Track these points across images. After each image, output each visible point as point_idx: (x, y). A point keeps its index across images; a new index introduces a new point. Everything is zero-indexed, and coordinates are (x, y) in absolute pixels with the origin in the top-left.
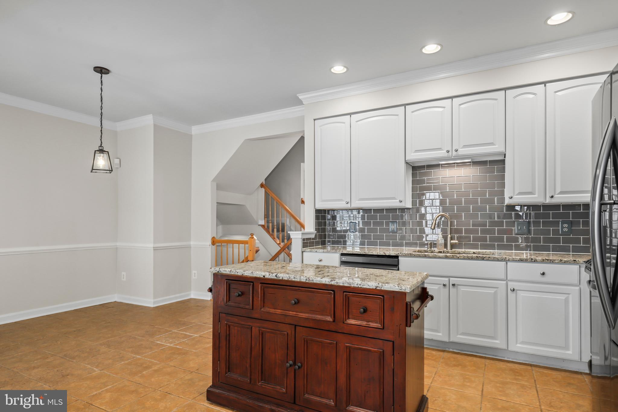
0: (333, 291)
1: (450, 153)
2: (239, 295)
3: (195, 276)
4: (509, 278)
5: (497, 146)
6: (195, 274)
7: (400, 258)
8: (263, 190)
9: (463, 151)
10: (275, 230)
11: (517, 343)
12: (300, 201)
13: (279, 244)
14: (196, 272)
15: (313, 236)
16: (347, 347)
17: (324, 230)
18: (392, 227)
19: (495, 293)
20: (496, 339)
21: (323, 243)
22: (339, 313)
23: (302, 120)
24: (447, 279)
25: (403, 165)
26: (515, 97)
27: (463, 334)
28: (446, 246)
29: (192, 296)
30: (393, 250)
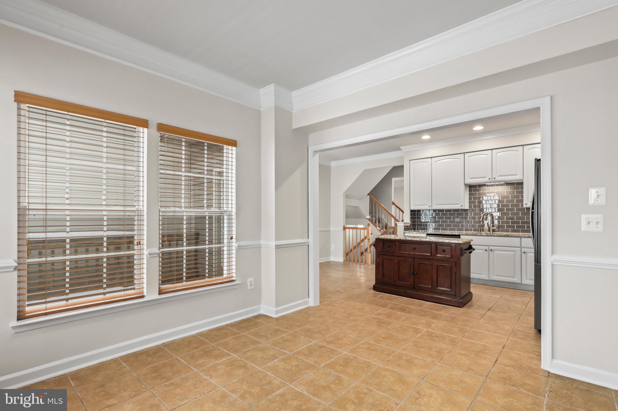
0: (431, 244)
1: (491, 180)
2: (388, 247)
3: (333, 248)
4: (522, 246)
5: (518, 176)
6: (333, 247)
7: (461, 236)
8: (369, 196)
9: (498, 179)
10: (377, 222)
11: (526, 280)
12: (392, 203)
13: (380, 231)
14: (333, 246)
15: (409, 225)
16: (437, 265)
17: (414, 222)
18: (457, 220)
19: (515, 254)
20: (515, 278)
21: (414, 229)
22: (434, 252)
23: (402, 158)
24: (488, 247)
25: (463, 186)
26: (528, 150)
27: (497, 275)
28: (489, 230)
29: (332, 260)
30: (457, 232)
